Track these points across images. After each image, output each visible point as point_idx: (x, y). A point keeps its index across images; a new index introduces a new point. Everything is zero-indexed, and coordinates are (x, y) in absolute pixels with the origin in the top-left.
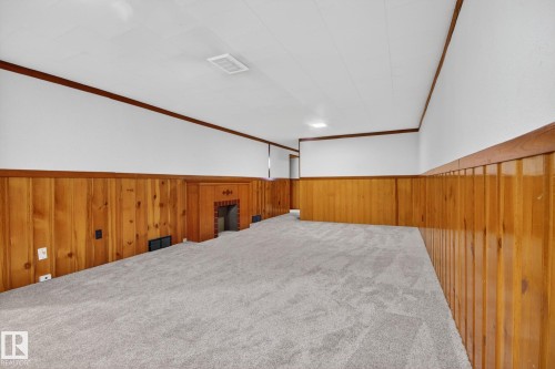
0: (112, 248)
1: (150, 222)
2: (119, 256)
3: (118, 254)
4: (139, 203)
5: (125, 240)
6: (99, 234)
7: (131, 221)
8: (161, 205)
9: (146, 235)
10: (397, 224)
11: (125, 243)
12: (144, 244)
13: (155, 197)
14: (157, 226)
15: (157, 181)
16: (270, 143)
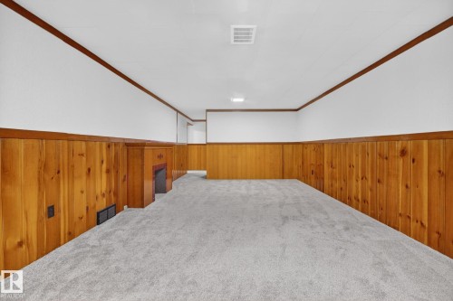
0: (64, 228)
1: (98, 192)
2: (71, 236)
3: (70, 233)
4: (89, 170)
5: (77, 216)
6: (51, 211)
7: (82, 192)
8: (108, 171)
9: (95, 206)
10: (283, 178)
11: (76, 219)
12: (94, 217)
13: (102, 162)
14: (103, 195)
15: (104, 145)
16: (178, 111)
